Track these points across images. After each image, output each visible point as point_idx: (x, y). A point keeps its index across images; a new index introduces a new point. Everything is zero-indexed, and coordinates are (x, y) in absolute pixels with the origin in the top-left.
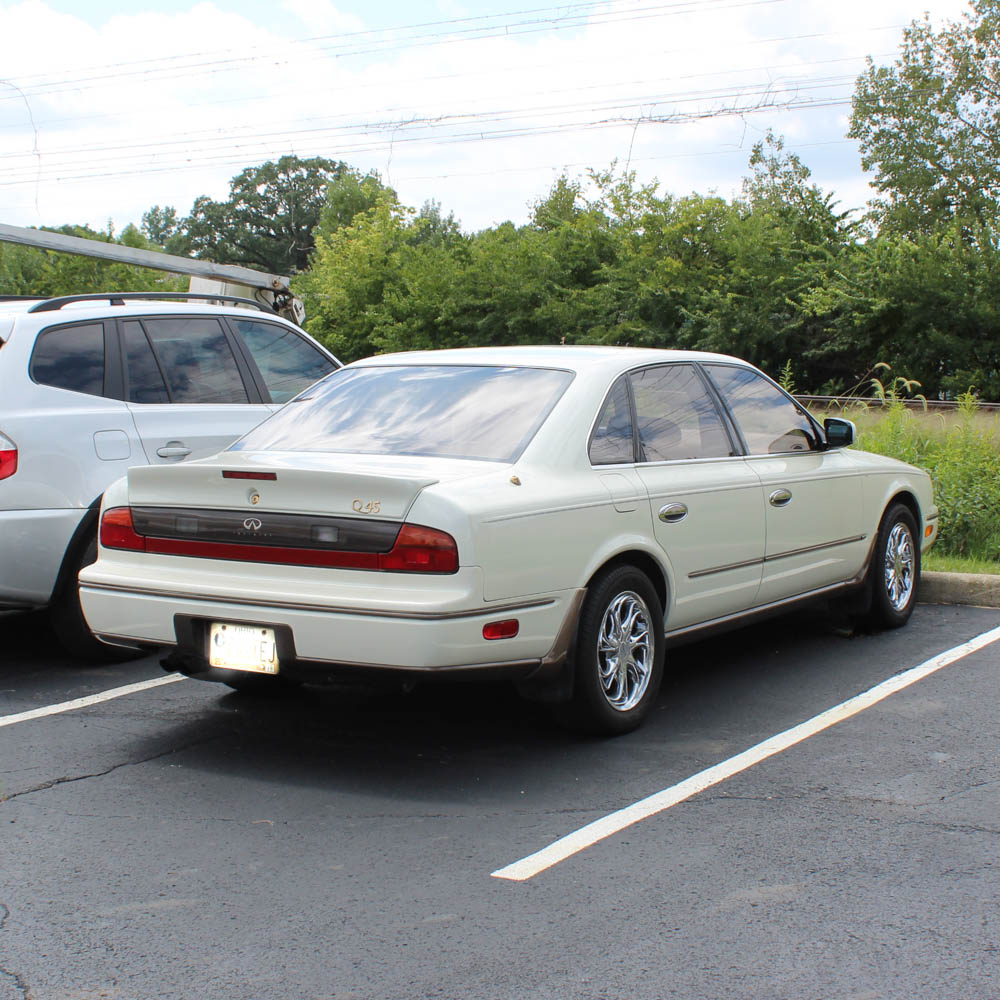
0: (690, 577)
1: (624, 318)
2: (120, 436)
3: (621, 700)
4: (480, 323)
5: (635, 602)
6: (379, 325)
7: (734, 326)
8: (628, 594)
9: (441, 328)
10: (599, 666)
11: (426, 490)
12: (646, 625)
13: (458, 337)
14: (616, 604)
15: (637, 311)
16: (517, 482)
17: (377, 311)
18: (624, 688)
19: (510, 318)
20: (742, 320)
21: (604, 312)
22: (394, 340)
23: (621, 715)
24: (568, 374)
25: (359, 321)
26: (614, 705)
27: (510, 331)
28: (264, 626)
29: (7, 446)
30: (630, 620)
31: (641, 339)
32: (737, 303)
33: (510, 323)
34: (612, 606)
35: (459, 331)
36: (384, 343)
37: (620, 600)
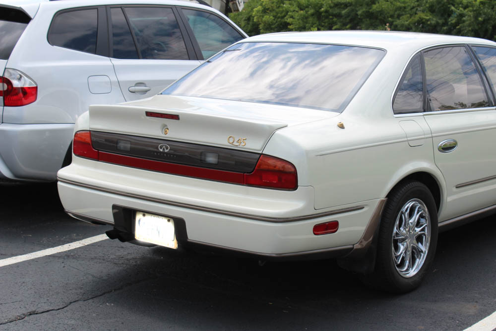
0: (457, 187)
1: (420, 11)
2: (106, 79)
3: (407, 270)
4: (343, 12)
5: (419, 205)
6: (291, 12)
7: (479, 17)
8: (414, 201)
9: (323, 14)
10: (393, 248)
11: (278, 132)
12: (426, 220)
13: (332, 19)
14: (406, 207)
15: (427, 7)
16: (342, 126)
17: (290, 4)
18: (409, 263)
19: (359, 10)
20: (485, 14)
21: (409, 8)
22: (298, 20)
23: (407, 281)
24: (382, 51)
25: (281, 9)
26: (402, 274)
27: (359, 17)
28: (169, 217)
29: (30, 84)
30: (416, 217)
31: (429, 23)
32: (482, 4)
33: (359, 13)
34: (404, 209)
35: (332, 16)
36: (293, 21)
37: (409, 205)
